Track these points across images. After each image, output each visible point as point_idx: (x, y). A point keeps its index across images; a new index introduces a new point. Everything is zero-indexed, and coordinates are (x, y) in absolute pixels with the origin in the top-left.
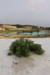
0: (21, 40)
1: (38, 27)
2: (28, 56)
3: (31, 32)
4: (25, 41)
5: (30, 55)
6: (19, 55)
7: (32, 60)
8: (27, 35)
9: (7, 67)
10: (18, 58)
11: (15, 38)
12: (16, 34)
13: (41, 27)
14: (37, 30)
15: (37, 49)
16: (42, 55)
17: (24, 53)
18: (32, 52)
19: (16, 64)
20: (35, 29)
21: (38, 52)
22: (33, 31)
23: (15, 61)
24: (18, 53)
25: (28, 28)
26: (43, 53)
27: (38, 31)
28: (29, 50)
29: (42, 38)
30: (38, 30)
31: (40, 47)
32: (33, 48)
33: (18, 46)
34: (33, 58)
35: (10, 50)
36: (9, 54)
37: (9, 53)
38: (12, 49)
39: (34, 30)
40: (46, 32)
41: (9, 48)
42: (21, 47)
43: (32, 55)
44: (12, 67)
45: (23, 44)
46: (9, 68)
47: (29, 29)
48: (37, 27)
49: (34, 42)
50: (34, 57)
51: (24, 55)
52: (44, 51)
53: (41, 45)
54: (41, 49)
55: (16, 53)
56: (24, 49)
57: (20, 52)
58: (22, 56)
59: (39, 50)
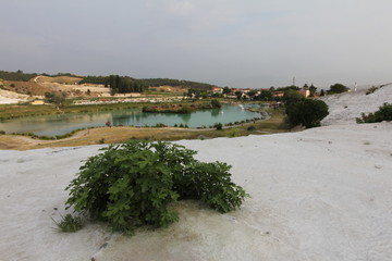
0: (132, 150)
1: (215, 91)
2: (169, 222)
3: (184, 112)
4: (153, 150)
6: (121, 221)
7: (190, 238)
8: (162, 126)
10: (117, 240)
12: (108, 124)
13: (226, 90)
14: (209, 102)
15: (210, 187)
16: (233, 213)
17: (150, 208)
18: (188, 203)
20: (203, 97)
21: (215, 199)
22: (194, 109)
23: (99, 254)
24: (116, 210)
25: (168, 93)
26: (237, 202)
27: (216, 107)
28: (174, 196)
29: (233, 136)
30: (213, 103)
31: (225, 175)
32: (192, 185)
33: (117, 178)
34: (192, 229)
35: (71, 201)
36: (69, 226)
37: (68, 217)
38: (85, 195)
39: (196, 103)
40: (249, 110)
41: (67, 195)
42: (133, 183)
43: (191, 218)
45: (142, 165)
47: (175, 97)
48: (211, 87)
49: (195, 157)
50: (197, 223)
51: (146, 223)
52: (244, 192)
53: (230, 167)
54: (229, 184)
55: (109, 214)
56: (149, 192)
57: (128, 208)
58: (138, 226)
59: (222, 191)
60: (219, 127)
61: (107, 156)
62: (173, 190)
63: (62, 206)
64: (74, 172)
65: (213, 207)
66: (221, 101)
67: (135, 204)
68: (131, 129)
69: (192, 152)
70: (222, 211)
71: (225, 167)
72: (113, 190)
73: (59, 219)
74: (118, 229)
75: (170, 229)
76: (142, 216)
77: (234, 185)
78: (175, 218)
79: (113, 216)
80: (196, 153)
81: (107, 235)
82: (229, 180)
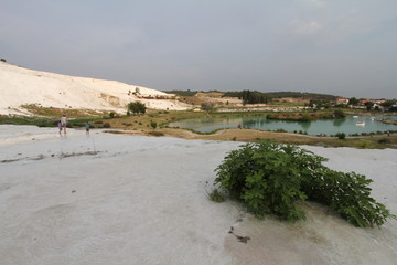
0: (264, 149)
1: (339, 102)
2: (296, 218)
3: (304, 121)
4: (283, 151)
5: (304, 218)
6: (255, 206)
8: (282, 131)
9: (207, 241)
10: (250, 219)
11: (234, 140)
12: (239, 127)
13: (353, 101)
14: (331, 112)
15: (342, 196)
17: (279, 202)
18: (314, 205)
19: (243, 240)
20: (327, 107)
21: (348, 211)
22: (315, 118)
23: (236, 225)
24: (251, 196)
25: (289, 104)
26: (379, 221)
27: (339, 117)
28: (303, 196)
29: (363, 147)
30: (336, 113)
31: (363, 188)
34: (320, 233)
35: (218, 180)
36: (216, 197)
37: (216, 191)
38: (227, 178)
39: (318, 113)
40: (383, 122)
41: (215, 175)
42: (266, 177)
43: (318, 221)
44: (228, 247)
45: (277, 164)
46: (214, 248)
47: (298, 107)
48: (334, 98)
49: (323, 163)
51: (274, 212)
52: (387, 212)
53: (370, 181)
54: (366, 198)
55: (246, 197)
57: (261, 196)
58: (267, 213)
59: (357, 205)
60: (341, 136)
61: (246, 152)
62: (301, 190)
63: (212, 182)
64: (220, 159)
65: (344, 216)
66: (345, 111)
67: (268, 195)
68: (256, 131)
69: (320, 159)
70: (355, 224)
71: (362, 179)
72: (249, 180)
73: (211, 192)
74: (252, 211)
76: (271, 206)
77: (371, 200)
79: (250, 200)
80: (326, 160)
81: (242, 212)
82: (368, 194)
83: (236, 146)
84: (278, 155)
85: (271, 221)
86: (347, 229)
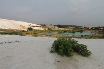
0: (63, 39)
1: (82, 27)
2: (71, 56)
3: (73, 32)
5: (73, 56)
6: (61, 53)
7: (76, 60)
8: (68, 35)
9: (49, 63)
10: (60, 57)
11: (56, 37)
12: (58, 34)
13: (85, 27)
15: (81, 50)
16: (87, 57)
17: (67, 52)
18: (75, 52)
19: (58, 62)
20: (78, 29)
21: (83, 53)
22: (76, 31)
23: (57, 58)
24: (60, 51)
25: (70, 28)
26: (89, 55)
27: (81, 31)
28: (72, 50)
29: (87, 38)
30: (81, 30)
31: (86, 48)
34: (76, 59)
35: (52, 47)
36: (52, 52)
37: (52, 50)
38: (54, 47)
39: (76, 30)
42: (64, 46)
43: (76, 56)
44: (55, 64)
45: (66, 43)
46: (51, 64)
47: (72, 29)
48: (80, 27)
49: (77, 42)
51: (66, 55)
52: (91, 53)
53: (87, 46)
54: (87, 50)
55: (59, 51)
56: (67, 48)
57: (63, 51)
58: (64, 55)
59: (85, 52)
60: (82, 36)
61: (59, 40)
63: (51, 48)
64: (53, 42)
65: (82, 55)
66: (83, 30)
67: (64, 50)
68: (62, 35)
69: (77, 41)
70: (84, 56)
71: (86, 46)
72: (60, 47)
73: (50, 50)
75: (71, 57)
76: (65, 53)
77: (88, 51)
78: (73, 55)
79: (60, 52)
80: (78, 41)
81: (58, 55)
82: (87, 49)
83: (57, 39)
84: (67, 40)
85: (65, 57)
86: (82, 57)
